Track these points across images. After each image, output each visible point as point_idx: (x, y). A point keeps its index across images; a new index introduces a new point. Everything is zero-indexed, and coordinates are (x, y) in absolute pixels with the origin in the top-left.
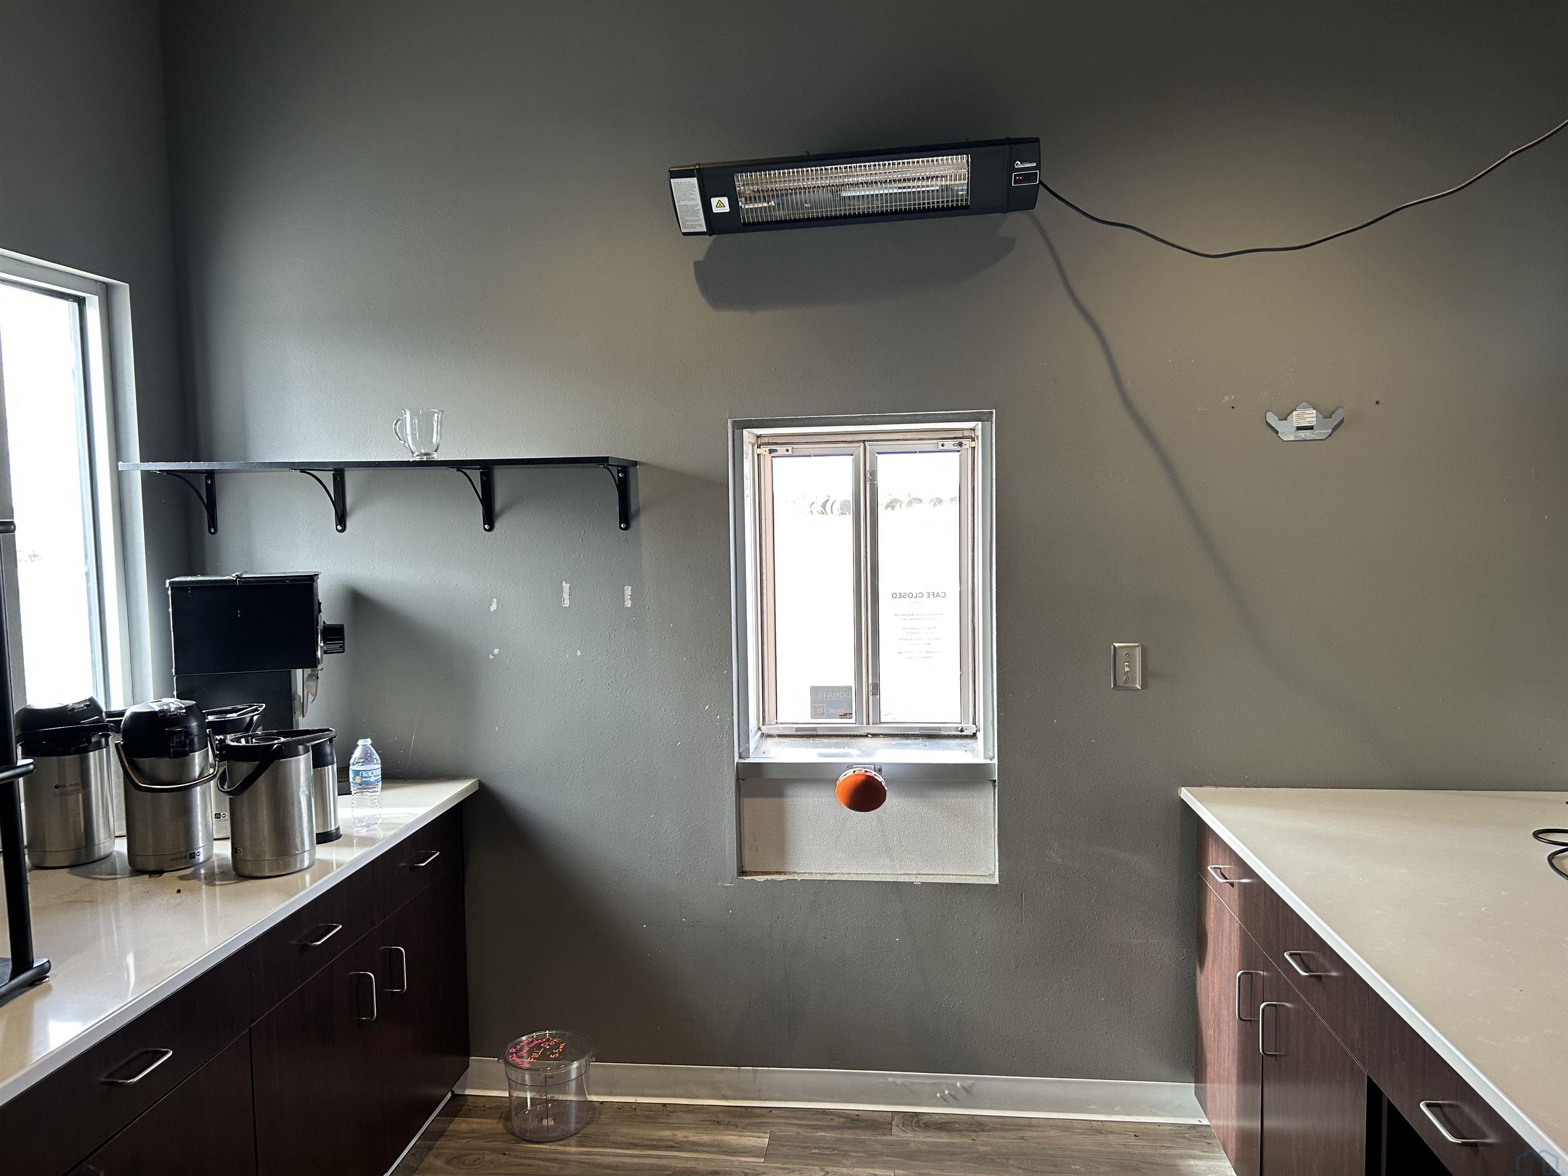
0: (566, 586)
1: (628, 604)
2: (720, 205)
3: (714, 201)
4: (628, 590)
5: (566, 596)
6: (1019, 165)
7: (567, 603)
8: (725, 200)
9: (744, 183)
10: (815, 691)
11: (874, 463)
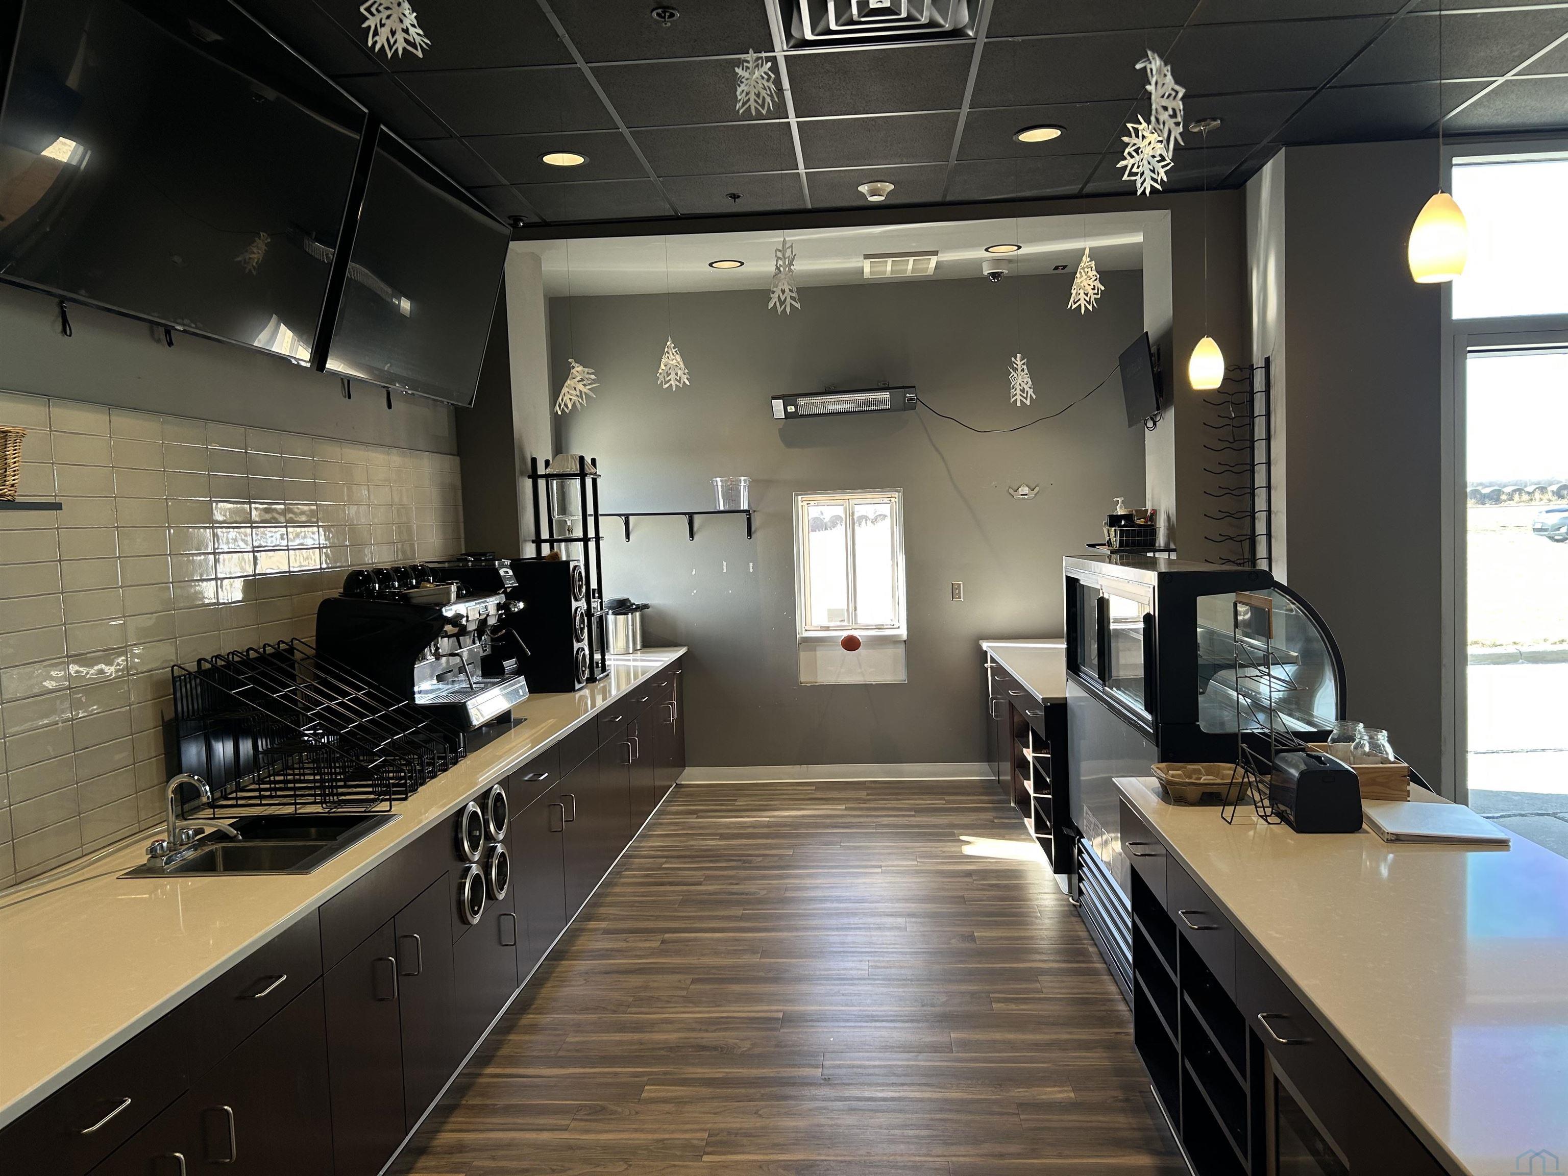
0: (725, 563)
1: (751, 570)
2: (791, 409)
3: (789, 408)
4: (751, 565)
5: (725, 567)
6: (908, 395)
7: (725, 571)
8: (793, 407)
9: (802, 401)
10: (829, 610)
11: (853, 508)
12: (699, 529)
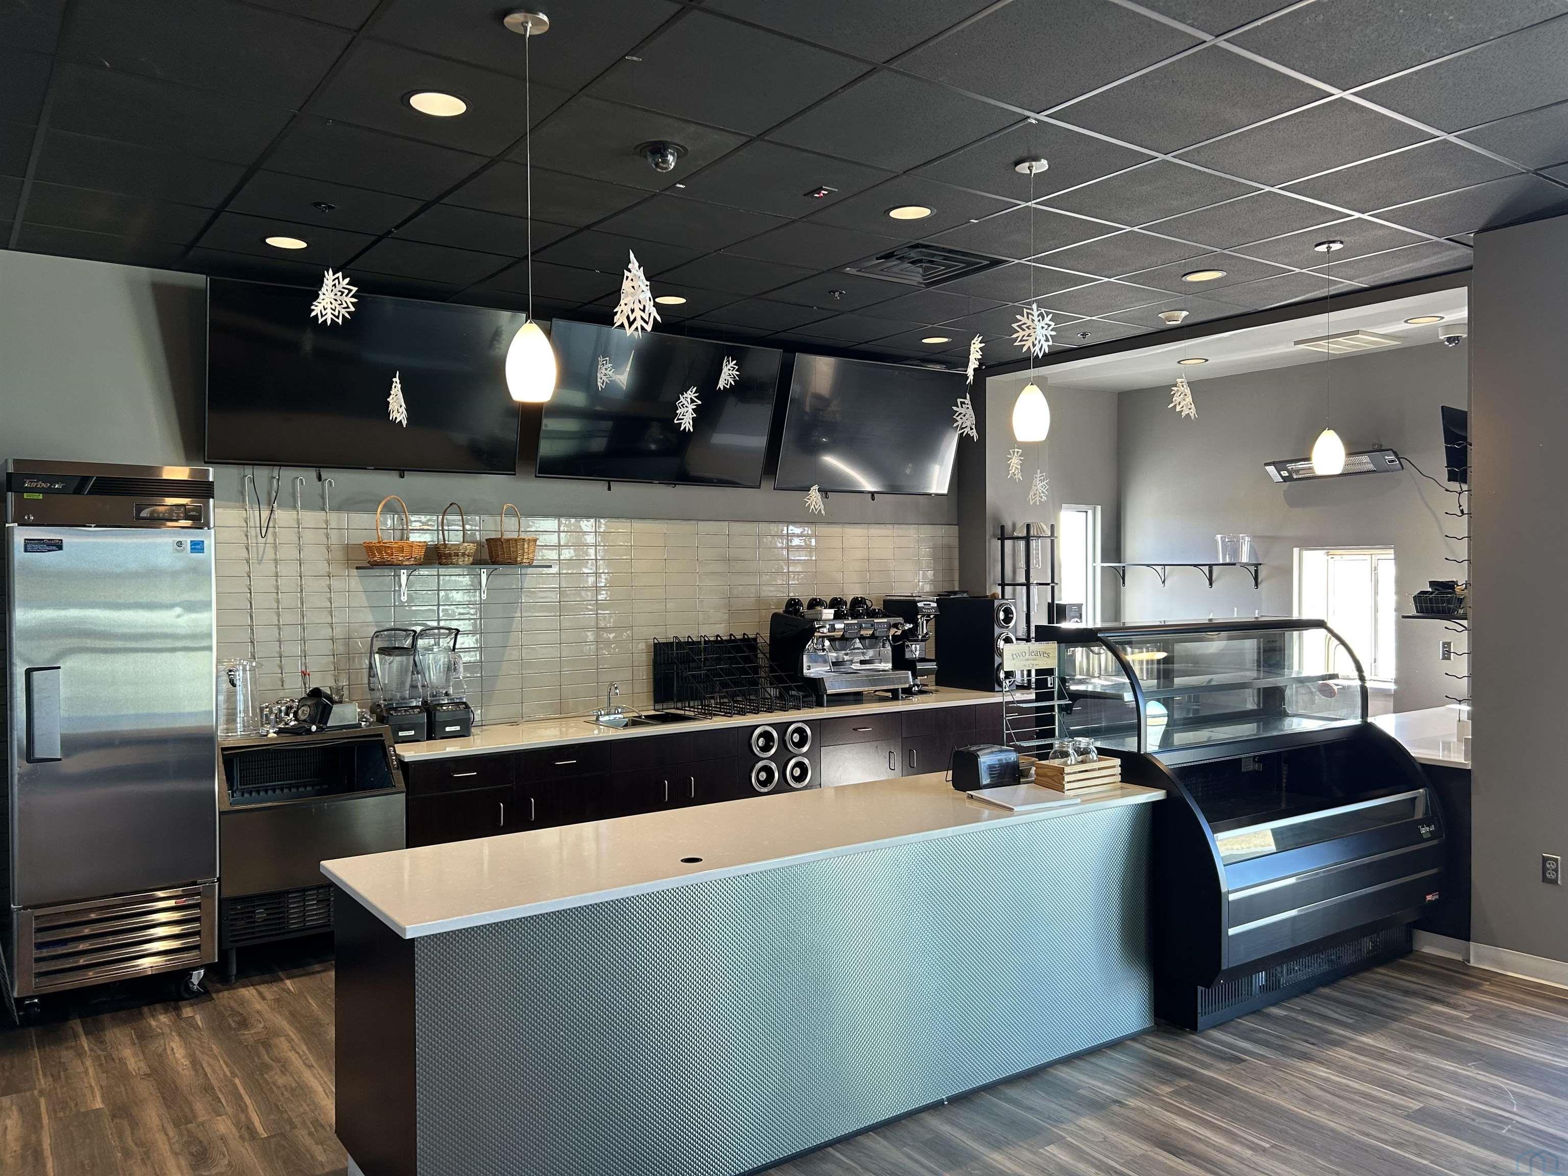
0: (1236, 609)
3: (1282, 473)
5: (1235, 613)
6: (1386, 457)
9: (1290, 466)
12: (1218, 578)
